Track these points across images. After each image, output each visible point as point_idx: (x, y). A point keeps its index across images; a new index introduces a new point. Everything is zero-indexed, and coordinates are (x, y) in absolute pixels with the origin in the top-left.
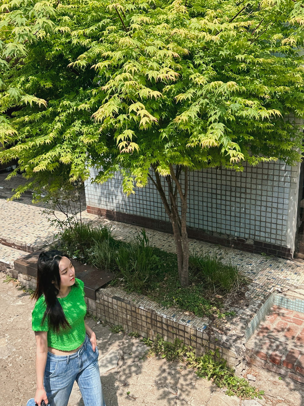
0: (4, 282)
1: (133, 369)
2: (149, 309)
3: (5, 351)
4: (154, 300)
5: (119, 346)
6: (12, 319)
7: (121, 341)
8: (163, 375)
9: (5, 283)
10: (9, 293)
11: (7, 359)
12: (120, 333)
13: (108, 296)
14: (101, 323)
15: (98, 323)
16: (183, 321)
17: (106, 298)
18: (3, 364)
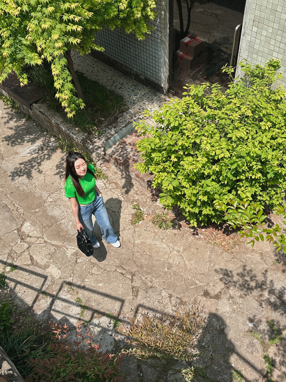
1: (46, 156)
2: (56, 123)
4: (61, 117)
5: (43, 140)
7: (45, 138)
8: (62, 162)
12: (45, 133)
13: (36, 109)
14: (36, 124)
16: (73, 133)
17: (36, 111)
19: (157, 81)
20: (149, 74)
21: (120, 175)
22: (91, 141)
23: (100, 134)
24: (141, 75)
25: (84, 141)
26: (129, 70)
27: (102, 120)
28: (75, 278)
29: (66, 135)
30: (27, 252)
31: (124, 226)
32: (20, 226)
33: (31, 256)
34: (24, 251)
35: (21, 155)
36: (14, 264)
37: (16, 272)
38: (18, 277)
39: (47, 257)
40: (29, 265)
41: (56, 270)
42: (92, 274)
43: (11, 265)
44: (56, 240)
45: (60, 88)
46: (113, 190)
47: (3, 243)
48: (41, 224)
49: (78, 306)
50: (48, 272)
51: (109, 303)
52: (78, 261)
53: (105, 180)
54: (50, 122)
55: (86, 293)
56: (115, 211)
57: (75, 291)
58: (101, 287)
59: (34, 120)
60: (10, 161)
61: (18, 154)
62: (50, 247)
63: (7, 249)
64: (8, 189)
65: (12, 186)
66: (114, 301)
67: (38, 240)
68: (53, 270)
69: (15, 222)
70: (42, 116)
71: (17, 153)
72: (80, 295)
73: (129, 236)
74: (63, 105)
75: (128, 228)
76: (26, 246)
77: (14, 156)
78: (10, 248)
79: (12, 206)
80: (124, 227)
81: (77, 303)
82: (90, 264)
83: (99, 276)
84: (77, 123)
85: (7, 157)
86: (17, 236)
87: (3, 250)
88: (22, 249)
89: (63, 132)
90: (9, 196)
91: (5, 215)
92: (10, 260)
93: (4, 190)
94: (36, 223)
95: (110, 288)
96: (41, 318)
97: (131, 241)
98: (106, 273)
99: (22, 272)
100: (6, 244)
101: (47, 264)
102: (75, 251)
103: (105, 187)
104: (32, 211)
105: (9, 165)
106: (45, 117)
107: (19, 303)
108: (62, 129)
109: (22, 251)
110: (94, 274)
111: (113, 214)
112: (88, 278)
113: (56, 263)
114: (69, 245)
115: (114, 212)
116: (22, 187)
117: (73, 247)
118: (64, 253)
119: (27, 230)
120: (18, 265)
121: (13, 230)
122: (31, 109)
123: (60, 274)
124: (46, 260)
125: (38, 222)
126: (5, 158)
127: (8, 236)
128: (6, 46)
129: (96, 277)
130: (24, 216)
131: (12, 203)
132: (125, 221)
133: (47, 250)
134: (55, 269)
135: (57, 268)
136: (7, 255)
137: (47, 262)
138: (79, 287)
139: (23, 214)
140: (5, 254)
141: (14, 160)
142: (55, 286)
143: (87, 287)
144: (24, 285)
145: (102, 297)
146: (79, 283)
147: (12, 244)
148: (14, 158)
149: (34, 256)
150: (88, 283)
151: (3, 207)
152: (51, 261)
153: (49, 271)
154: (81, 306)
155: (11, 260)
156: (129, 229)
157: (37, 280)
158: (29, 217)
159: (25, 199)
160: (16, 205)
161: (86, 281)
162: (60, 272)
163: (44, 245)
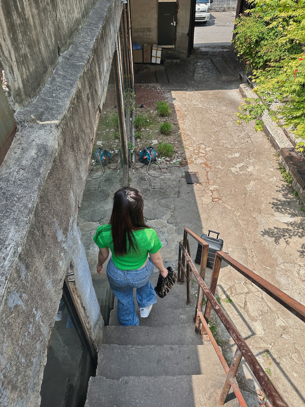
3: (250, 187)
6: (263, 175)
9: (273, 156)
10: (271, 162)
11: (249, 191)
14: (299, 202)
15: (298, 201)
18: (246, 192)
28: (274, 349)
30: (245, 296)
33: (246, 301)
34: (242, 294)
36: (230, 298)
37: (229, 305)
38: (229, 310)
39: (259, 312)
40: (241, 307)
41: (260, 329)
42: (291, 358)
43: (227, 297)
44: (272, 304)
47: (230, 275)
51: (295, 399)
52: (283, 336)
57: (269, 361)
58: (294, 376)
59: (299, 198)
60: (264, 218)
62: (265, 305)
63: (231, 282)
64: (253, 237)
65: (257, 237)
67: (257, 293)
68: (258, 327)
71: (273, 215)
76: (246, 290)
77: (270, 215)
78: (233, 284)
79: (250, 252)
81: (266, 372)
82: (293, 347)
83: (297, 365)
85: (265, 214)
87: (227, 281)
88: (242, 290)
90: (251, 243)
91: (242, 255)
92: (229, 292)
93: (250, 237)
95: (303, 384)
99: (233, 308)
100: (232, 277)
102: (284, 325)
104: (263, 266)
105: (263, 220)
109: (242, 292)
110: (293, 359)
112: (286, 359)
113: (264, 322)
114: (281, 316)
116: (264, 243)
117: (284, 321)
118: (275, 320)
120: (233, 300)
122: (304, 189)
123: (263, 335)
124: (257, 314)
126: (262, 214)
129: (294, 364)
130: (255, 265)
131: (251, 250)
133: (261, 306)
134: (260, 327)
135: (262, 328)
136: (229, 287)
137: (256, 316)
138: (274, 359)
139: (256, 263)
140: (228, 285)
141: (268, 219)
142: (254, 341)
146: (275, 356)
147: (236, 281)
148: (269, 217)
149: (248, 303)
150: (284, 363)
152: (260, 318)
153: (255, 325)
157: (242, 325)
158: (259, 269)
159: (262, 253)
160: (253, 253)
161: (282, 360)
162: (263, 333)
163: (261, 300)
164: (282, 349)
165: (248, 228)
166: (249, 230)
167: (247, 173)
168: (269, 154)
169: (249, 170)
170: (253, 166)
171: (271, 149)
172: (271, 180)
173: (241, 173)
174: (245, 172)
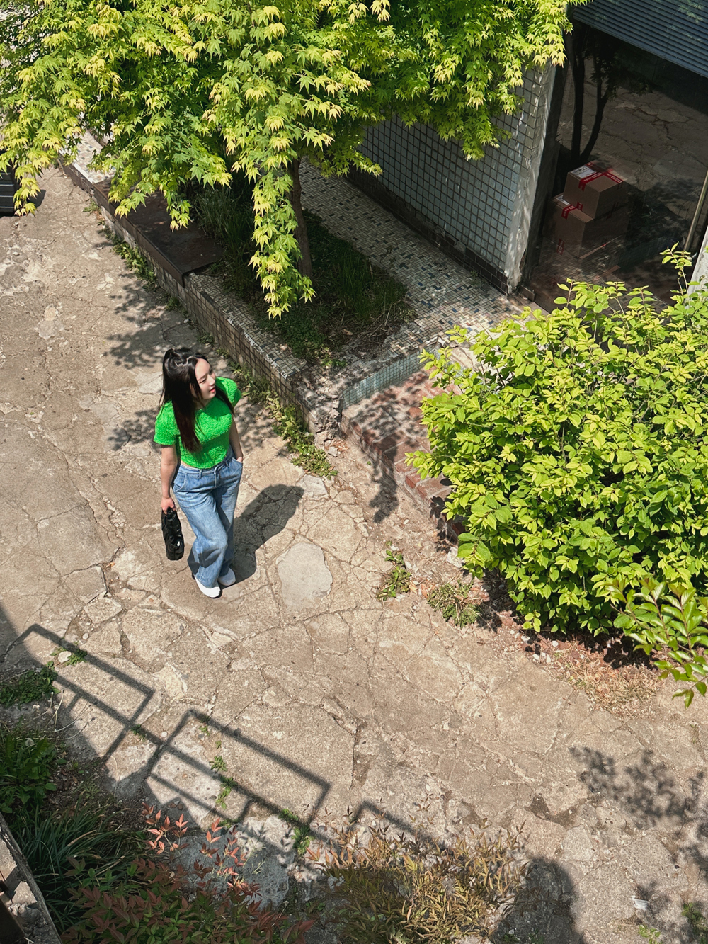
0: (85, 210)
2: (238, 326)
3: (49, 328)
4: (251, 314)
6: (75, 280)
9: (86, 214)
10: (85, 234)
11: (48, 340)
12: (207, 346)
13: (197, 287)
14: (189, 323)
15: (186, 321)
16: (271, 356)
17: (194, 291)
18: (42, 345)
19: (496, 262)
20: (477, 243)
21: (368, 476)
22: (313, 382)
23: (335, 366)
24: (458, 240)
25: (295, 379)
26: (432, 226)
27: (346, 336)
28: (220, 707)
29: (255, 357)
30: (117, 622)
31: (357, 598)
32: (109, 558)
33: (123, 636)
34: (109, 621)
35: (142, 390)
36: (81, 648)
37: (81, 668)
38: (85, 679)
39: (162, 643)
40: (114, 656)
41: (177, 680)
42: (263, 704)
43: (72, 648)
44: (190, 606)
45: (267, 243)
46: (344, 507)
47: (64, 591)
48: (161, 561)
49: (214, 778)
50: (158, 680)
51: (291, 785)
52: (233, 667)
53: (330, 479)
54: (223, 323)
55: (240, 749)
56: (343, 559)
57: (215, 739)
58: (277, 739)
59: (186, 312)
60: (113, 400)
61: (136, 385)
62: (172, 620)
63: (70, 608)
64: (96, 465)
65: (108, 459)
66: (303, 782)
67: (147, 599)
68: (170, 678)
69: (99, 545)
70: (206, 305)
71: (133, 384)
72: (224, 752)
73: (366, 626)
74: (264, 285)
75: (367, 607)
76: (116, 607)
77: (125, 388)
78: (77, 609)
79: (99, 508)
80: (357, 602)
81: (215, 770)
82: (261, 678)
83: (279, 712)
84: (285, 333)
85: (109, 389)
86: (100, 580)
87: (61, 611)
88: (105, 614)
89: (249, 349)
90: (96, 481)
91: (79, 525)
92: (72, 635)
93: (88, 466)
94: (150, 558)
95: (299, 746)
96: (122, 791)
97: (369, 640)
98: (296, 709)
99: (95, 669)
100: (71, 594)
101: (158, 659)
102: (229, 640)
103: (326, 496)
104: (144, 527)
105: (110, 407)
106: (212, 308)
107: (75, 745)
108: (249, 343)
109: (106, 618)
110: (267, 705)
111: (336, 566)
112: (250, 713)
113: (180, 661)
114: (217, 624)
115: (340, 561)
116: (130, 466)
117: (226, 631)
118: (204, 641)
119: (126, 570)
120: (89, 649)
121: (92, 564)
122: (184, 286)
123: (185, 690)
124: (158, 650)
125: (154, 556)
126: (102, 392)
127: (77, 578)
128: (154, 129)
129: (271, 713)
130: (123, 535)
131: (100, 499)
132: (364, 588)
133: (163, 626)
134: (174, 676)
135: (180, 675)
136: (67, 623)
137: (158, 657)
138: (225, 730)
139: (123, 529)
140: (65, 619)
141: (124, 398)
142: (168, 717)
143: (244, 733)
144: (95, 704)
145: (277, 766)
146: (226, 721)
147: (84, 599)
148: (124, 394)
149: (131, 637)
150: (249, 725)
151: (79, 506)
152: (170, 654)
153: (161, 680)
154: (221, 779)
155: (75, 636)
156: (370, 609)
157: (129, 696)
158: (135, 540)
159: (133, 495)
160: (109, 506)
161: (243, 720)
162: (185, 686)
163: (159, 612)
164: (237, 697)
165: (76, 446)
166: (81, 449)
167: (27, 289)
168: (73, 212)
169: (29, 278)
170: (38, 263)
171: (76, 195)
172: (101, 286)
173: (9, 293)
174: (19, 288)
